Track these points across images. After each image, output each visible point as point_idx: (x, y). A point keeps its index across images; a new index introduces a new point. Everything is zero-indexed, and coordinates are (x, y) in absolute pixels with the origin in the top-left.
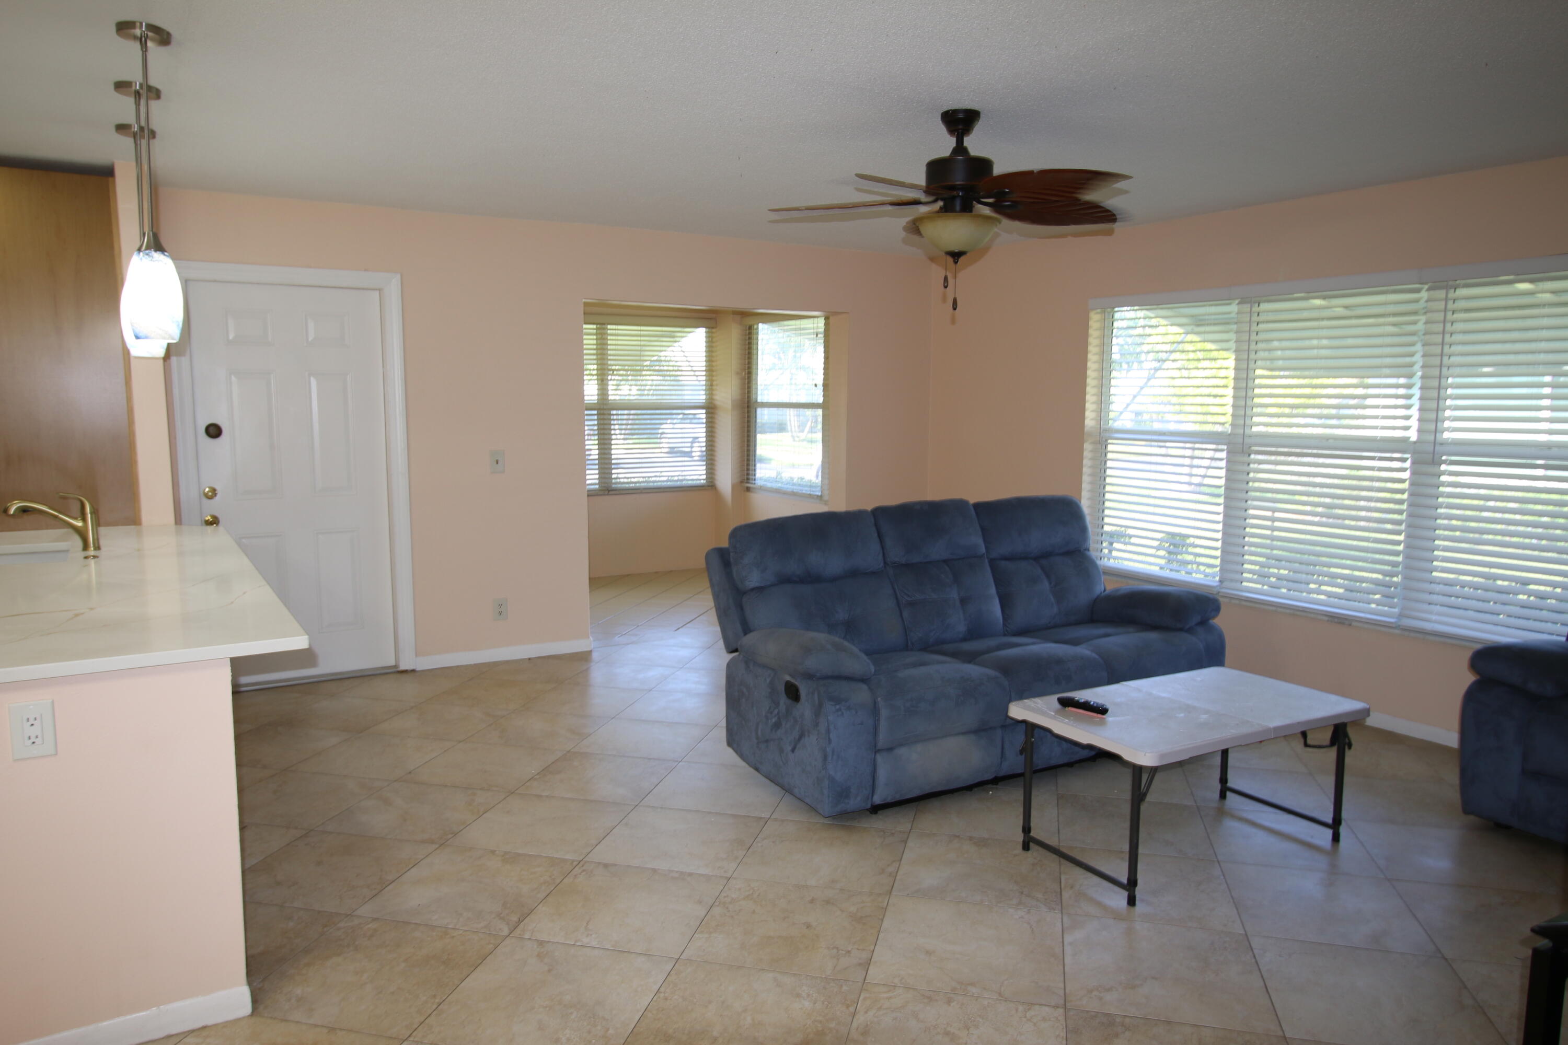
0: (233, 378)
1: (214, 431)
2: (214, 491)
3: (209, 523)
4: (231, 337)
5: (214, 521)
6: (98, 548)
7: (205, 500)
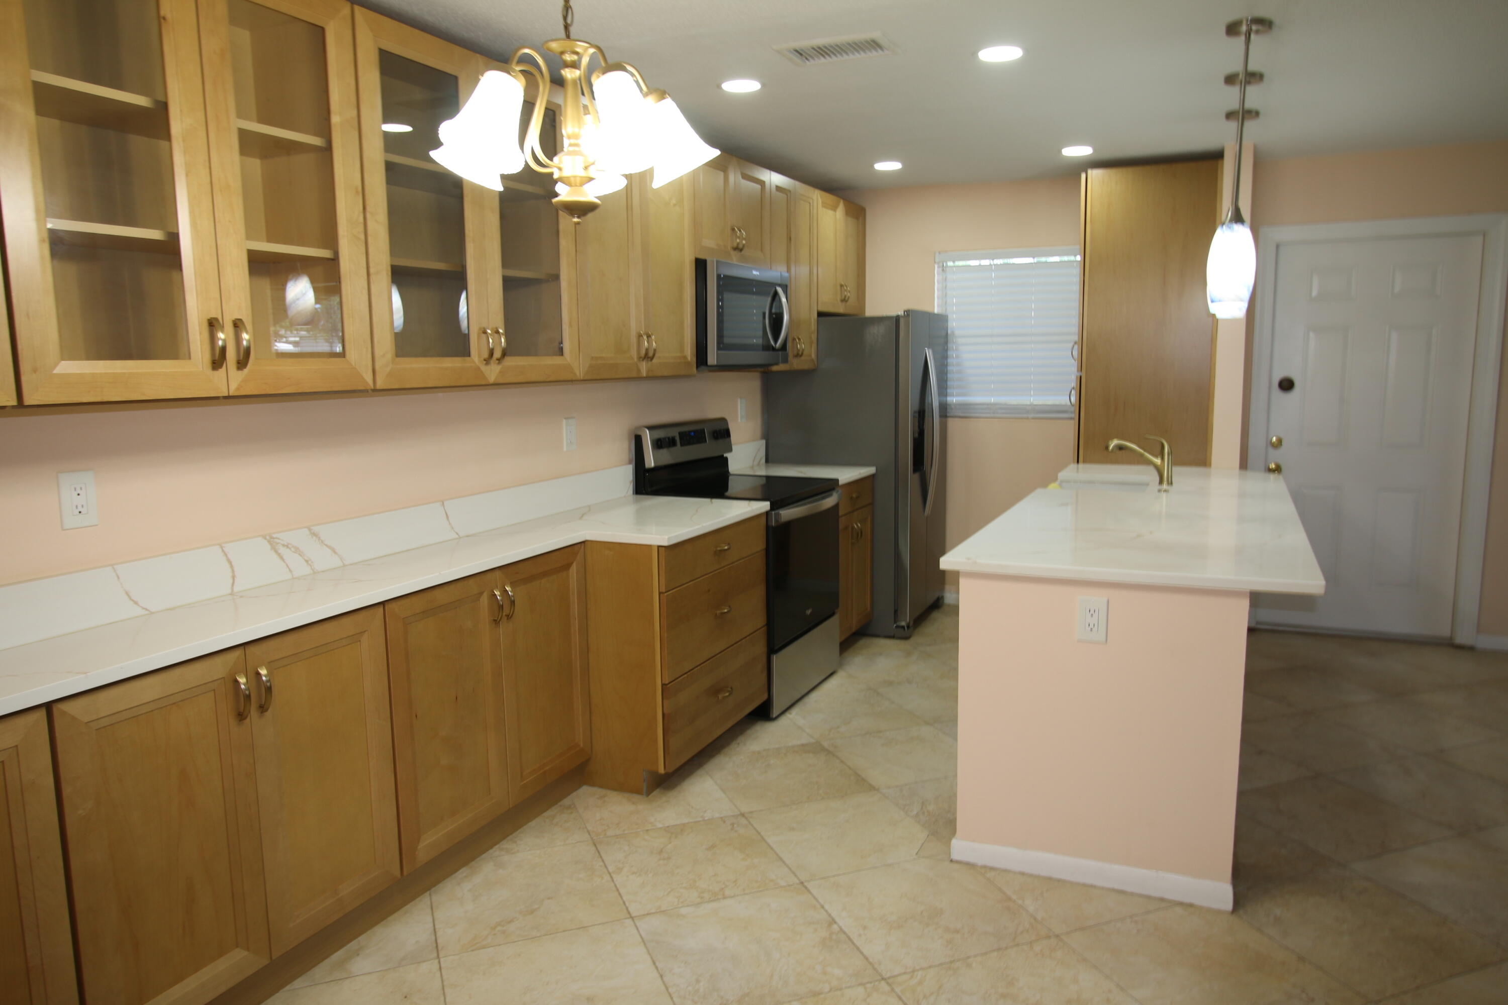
0: (1312, 335)
1: (1287, 385)
2: (1280, 441)
3: (1270, 470)
4: (1314, 293)
5: (1278, 469)
6: (1170, 483)
7: (1271, 450)
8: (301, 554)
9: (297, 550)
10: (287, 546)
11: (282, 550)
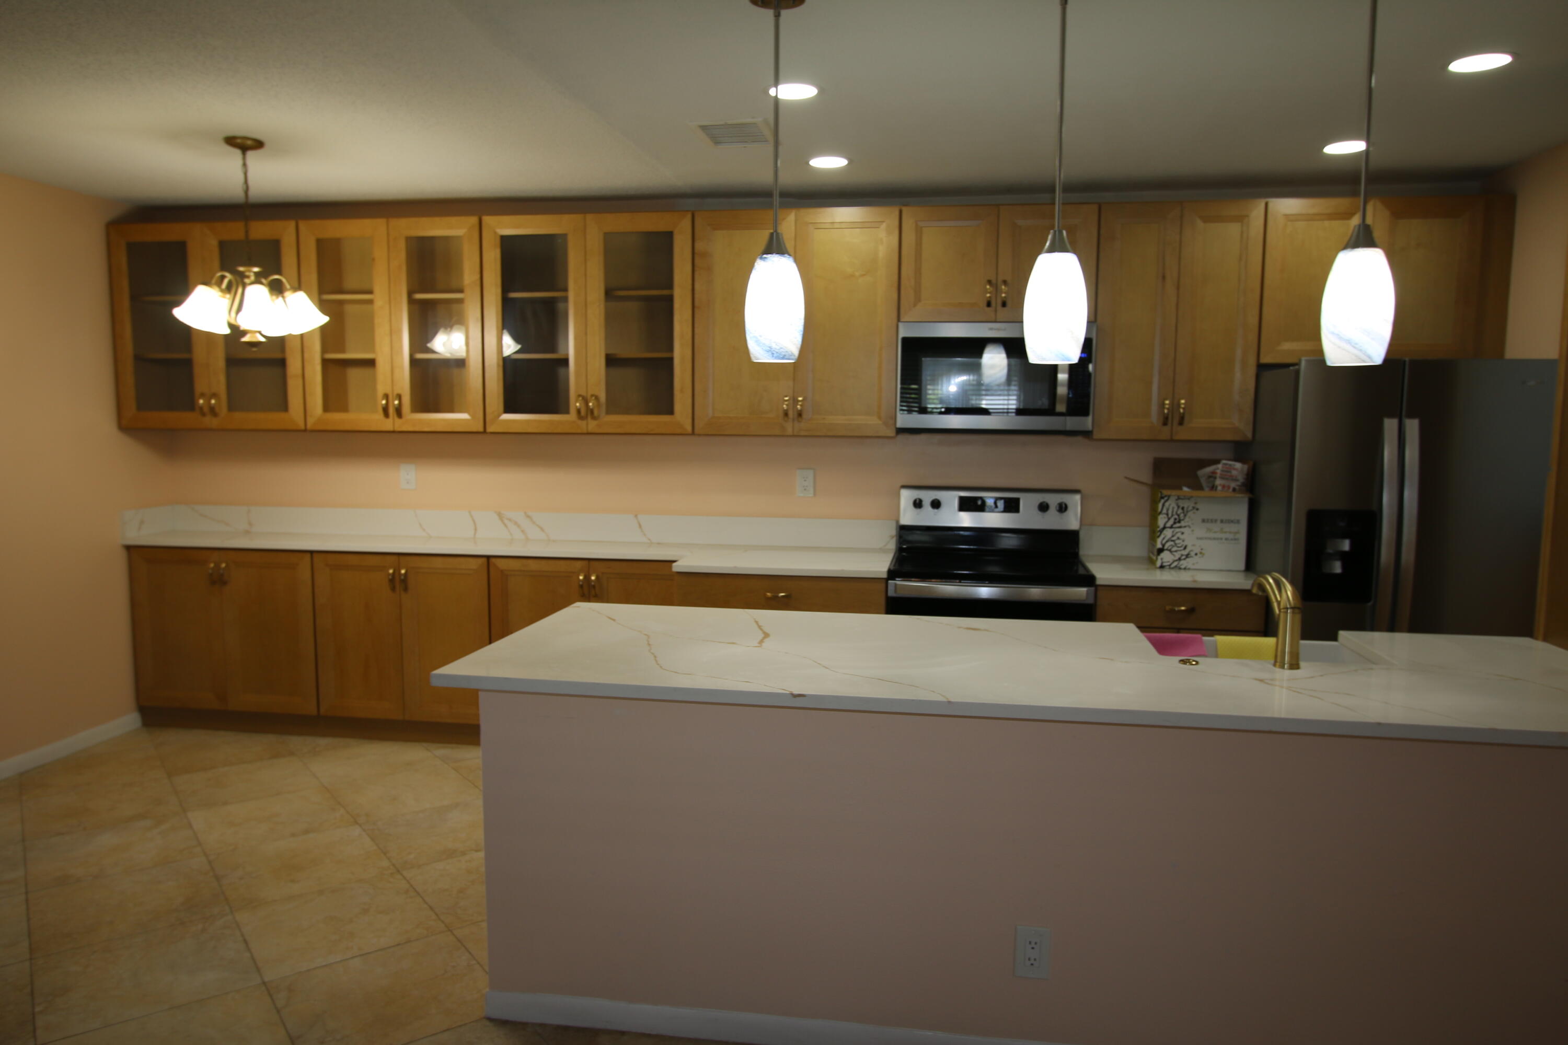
8: (519, 526)
9: (516, 523)
10: (510, 520)
11: (506, 521)
